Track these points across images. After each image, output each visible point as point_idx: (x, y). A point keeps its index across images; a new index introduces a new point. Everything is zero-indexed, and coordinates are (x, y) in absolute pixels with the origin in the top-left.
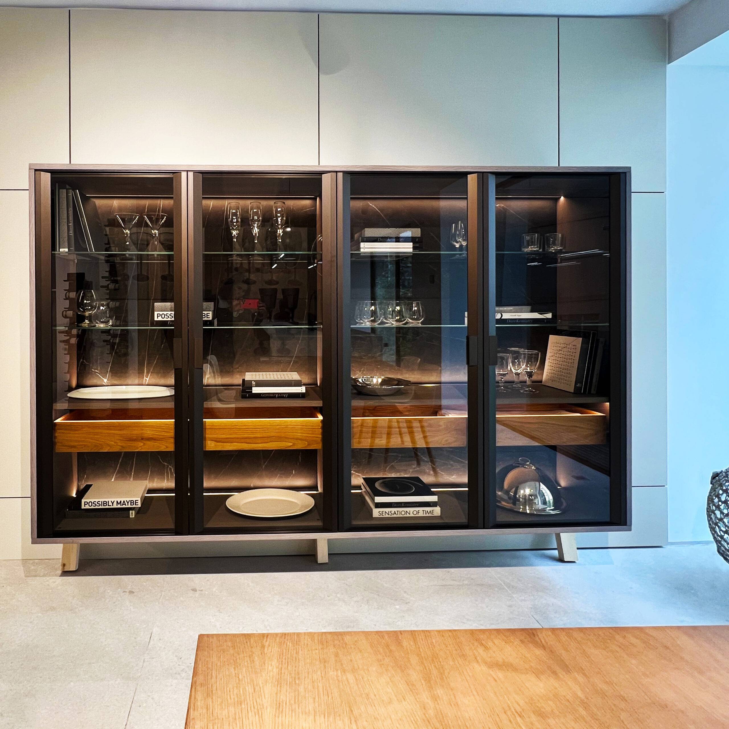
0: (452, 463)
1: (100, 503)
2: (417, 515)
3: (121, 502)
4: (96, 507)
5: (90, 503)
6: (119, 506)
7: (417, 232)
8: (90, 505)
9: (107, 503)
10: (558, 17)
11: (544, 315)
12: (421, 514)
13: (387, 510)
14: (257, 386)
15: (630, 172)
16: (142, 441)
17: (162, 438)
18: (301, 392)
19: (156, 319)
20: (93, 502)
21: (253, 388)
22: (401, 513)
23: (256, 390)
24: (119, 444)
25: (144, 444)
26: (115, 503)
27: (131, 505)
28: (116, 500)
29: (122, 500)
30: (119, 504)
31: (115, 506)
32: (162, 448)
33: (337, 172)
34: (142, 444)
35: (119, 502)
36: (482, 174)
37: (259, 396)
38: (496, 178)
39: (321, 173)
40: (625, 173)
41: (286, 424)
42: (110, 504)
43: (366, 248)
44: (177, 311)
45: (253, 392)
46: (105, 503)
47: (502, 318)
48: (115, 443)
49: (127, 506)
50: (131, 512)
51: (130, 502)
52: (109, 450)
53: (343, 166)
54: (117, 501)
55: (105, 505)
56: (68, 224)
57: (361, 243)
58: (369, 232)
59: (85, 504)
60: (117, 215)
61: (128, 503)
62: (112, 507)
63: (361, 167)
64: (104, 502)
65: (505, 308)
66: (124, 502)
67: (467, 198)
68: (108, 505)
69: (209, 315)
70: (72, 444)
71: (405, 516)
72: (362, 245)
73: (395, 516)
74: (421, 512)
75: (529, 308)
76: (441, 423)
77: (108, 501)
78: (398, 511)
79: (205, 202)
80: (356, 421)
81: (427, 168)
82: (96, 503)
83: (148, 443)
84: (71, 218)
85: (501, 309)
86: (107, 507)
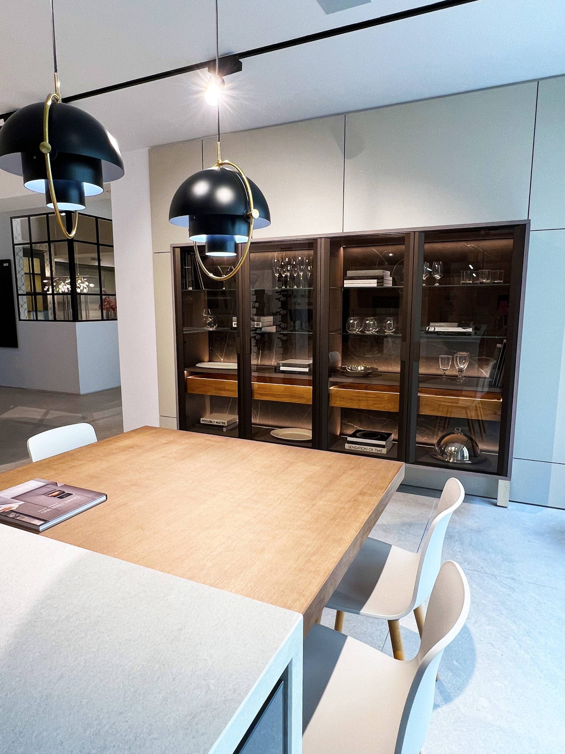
0: (424, 429)
1: (209, 422)
2: (371, 451)
4: (207, 423)
5: (204, 421)
6: (217, 424)
10: (538, 81)
11: (467, 329)
12: (374, 451)
13: (354, 445)
14: (283, 366)
18: (306, 371)
19: (234, 326)
21: (281, 367)
22: (362, 448)
23: (282, 368)
24: (215, 391)
26: (215, 422)
28: (216, 421)
29: (218, 421)
31: (215, 424)
37: (283, 372)
38: (426, 234)
40: (526, 224)
42: (213, 422)
43: (348, 283)
45: (281, 369)
46: (211, 422)
47: (435, 330)
48: (212, 390)
49: (222, 425)
50: (224, 428)
51: (222, 423)
52: (210, 394)
58: (350, 274)
59: (202, 421)
65: (438, 324)
66: (220, 423)
71: (364, 450)
72: (345, 281)
73: (358, 449)
74: (374, 450)
75: (456, 324)
76: (385, 396)
78: (360, 447)
82: (206, 421)
83: (228, 392)
85: (435, 324)
86: (212, 424)
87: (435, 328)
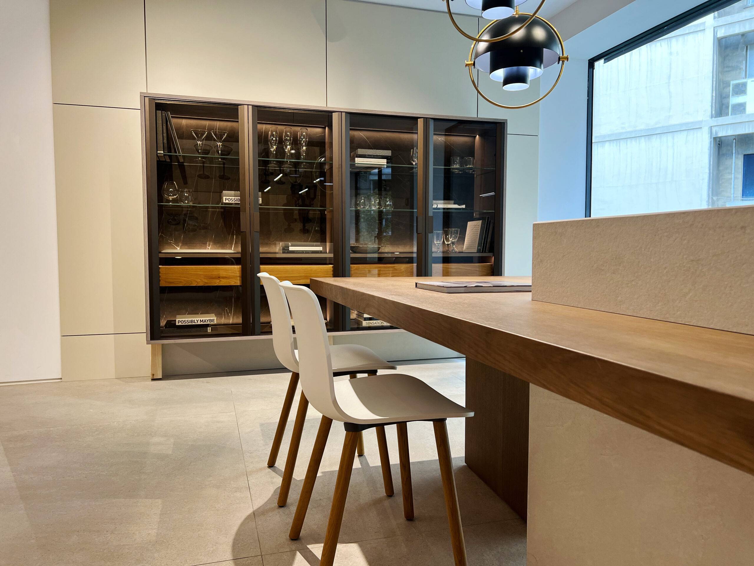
1: (189, 321)
3: (203, 320)
4: (186, 324)
5: (182, 321)
7: (388, 153)
8: (182, 322)
9: (194, 321)
13: (371, 322)
15: (507, 122)
16: (219, 279)
17: (232, 277)
18: (319, 250)
20: (184, 321)
21: (290, 247)
22: (379, 323)
24: (204, 281)
25: (220, 280)
27: (210, 322)
30: (202, 322)
31: (199, 323)
32: (232, 284)
33: (341, 112)
34: (219, 281)
35: (202, 321)
36: (426, 119)
38: (434, 121)
39: (332, 112)
40: (504, 123)
41: (311, 268)
42: (196, 321)
43: (359, 161)
47: (438, 207)
48: (200, 280)
49: (207, 323)
50: (209, 328)
51: (209, 320)
52: (197, 284)
53: (345, 109)
54: (200, 320)
55: (192, 322)
56: (163, 134)
57: (356, 158)
58: (360, 151)
59: (178, 322)
60: (192, 131)
61: (208, 321)
62: (197, 324)
63: (356, 110)
64: (191, 320)
66: (205, 320)
67: (417, 133)
68: (195, 323)
69: (260, 200)
70: (171, 281)
72: (356, 159)
73: (375, 325)
75: (453, 201)
77: (194, 320)
78: (377, 322)
79: (259, 126)
80: (353, 267)
81: (395, 113)
82: (186, 321)
83: (222, 280)
84: (165, 131)
85: (438, 202)
86: (194, 324)
87: (438, 205)
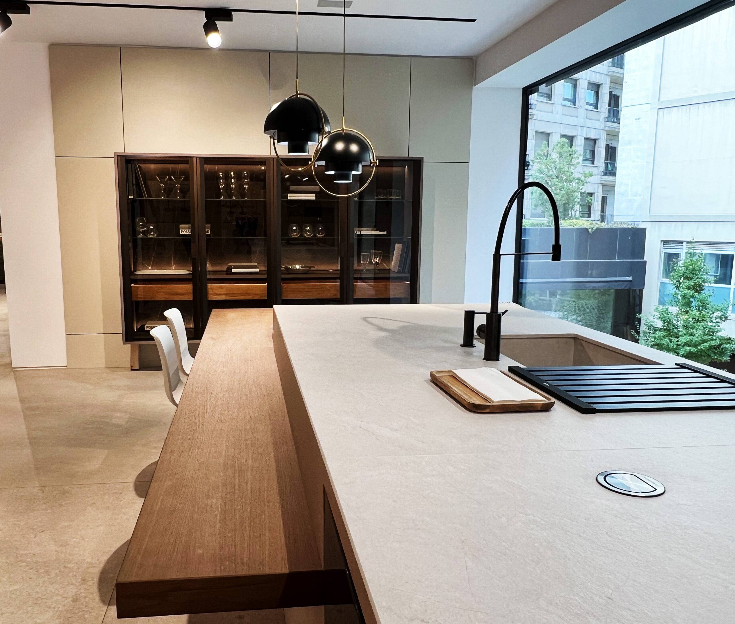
7: (317, 189)
11: (382, 232)
14: (234, 268)
17: (187, 294)
18: (257, 271)
19: (180, 233)
24: (165, 297)
32: (187, 299)
33: (273, 158)
34: (176, 297)
37: (236, 273)
40: (420, 160)
41: (249, 287)
44: (193, 228)
45: (233, 271)
47: (361, 234)
48: (162, 296)
52: (159, 299)
56: (132, 183)
58: (293, 188)
59: (147, 328)
60: (156, 176)
65: (363, 229)
69: (209, 231)
70: (140, 296)
72: (289, 195)
75: (376, 229)
80: (283, 285)
83: (179, 296)
84: (134, 179)
85: (360, 229)
